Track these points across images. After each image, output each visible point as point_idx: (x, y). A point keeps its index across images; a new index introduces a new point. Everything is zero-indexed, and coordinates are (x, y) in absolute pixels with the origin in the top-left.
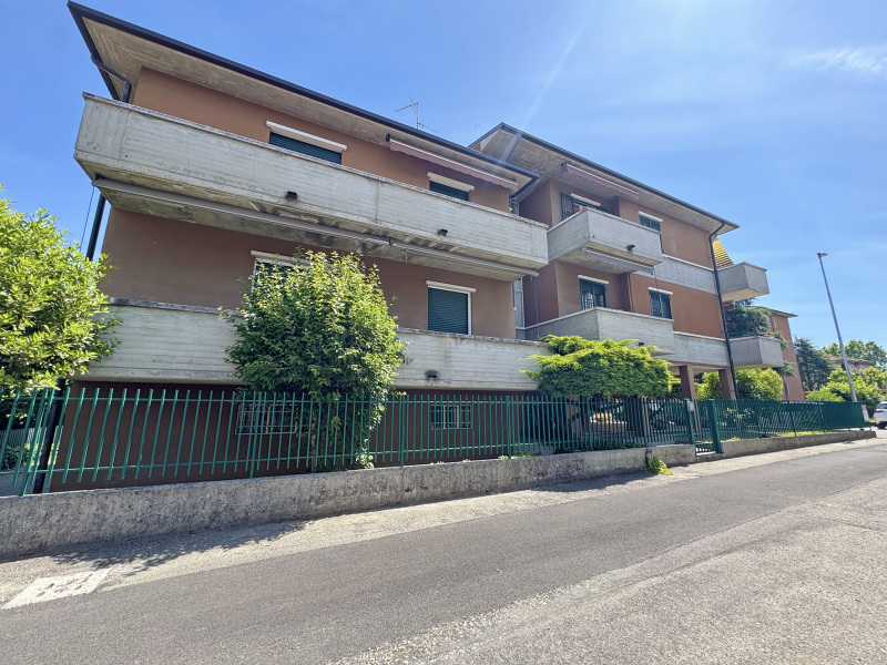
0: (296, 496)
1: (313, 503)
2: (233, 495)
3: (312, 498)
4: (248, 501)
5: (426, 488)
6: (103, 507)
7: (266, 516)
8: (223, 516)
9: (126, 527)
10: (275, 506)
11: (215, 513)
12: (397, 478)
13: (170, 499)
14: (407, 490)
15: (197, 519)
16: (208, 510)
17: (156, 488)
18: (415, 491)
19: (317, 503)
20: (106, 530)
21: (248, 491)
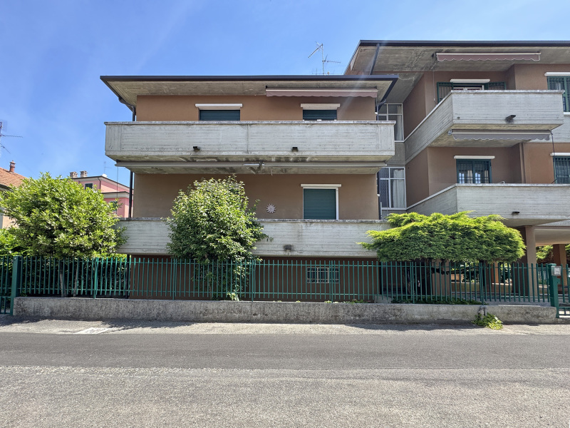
0: (194, 310)
1: (201, 315)
2: (165, 306)
3: (201, 312)
4: (171, 310)
5: (266, 315)
6: (118, 306)
7: (180, 318)
8: (162, 315)
9: (127, 315)
10: (184, 314)
11: (158, 313)
12: (248, 308)
13: (140, 305)
14: (255, 315)
15: (152, 316)
16: (155, 312)
17: (136, 300)
18: (259, 316)
19: (204, 315)
20: (120, 315)
21: (171, 305)
